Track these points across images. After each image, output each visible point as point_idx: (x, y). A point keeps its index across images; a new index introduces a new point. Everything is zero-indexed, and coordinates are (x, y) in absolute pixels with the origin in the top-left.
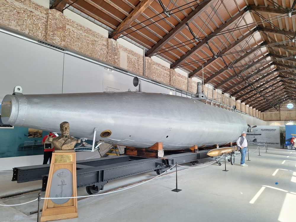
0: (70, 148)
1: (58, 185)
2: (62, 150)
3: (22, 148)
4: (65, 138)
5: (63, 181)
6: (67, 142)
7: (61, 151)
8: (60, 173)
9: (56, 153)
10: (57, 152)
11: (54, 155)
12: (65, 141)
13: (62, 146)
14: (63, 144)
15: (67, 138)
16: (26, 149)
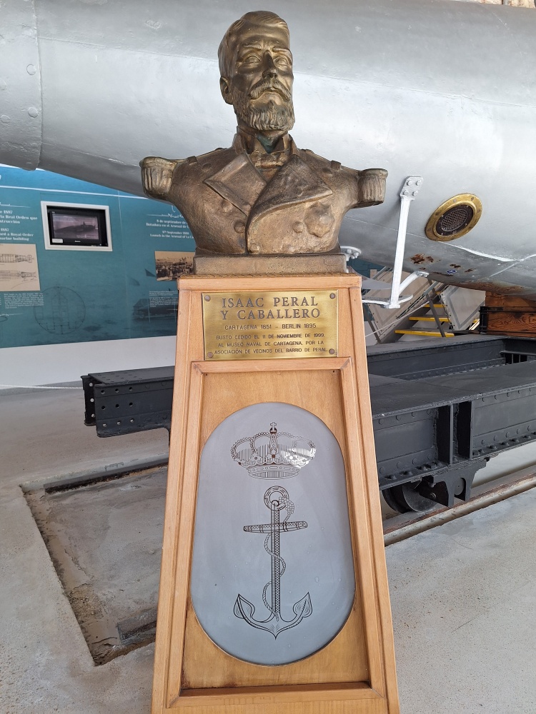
0: (312, 243)
1: (247, 529)
2: (249, 253)
3: (145, 311)
4: (264, 158)
5: (276, 496)
6: (283, 185)
7: (243, 263)
8: (252, 441)
9: (204, 275)
10: (213, 269)
11: (196, 299)
12: (269, 184)
13: (247, 225)
14: (257, 208)
15: (283, 158)
16: (157, 316)
